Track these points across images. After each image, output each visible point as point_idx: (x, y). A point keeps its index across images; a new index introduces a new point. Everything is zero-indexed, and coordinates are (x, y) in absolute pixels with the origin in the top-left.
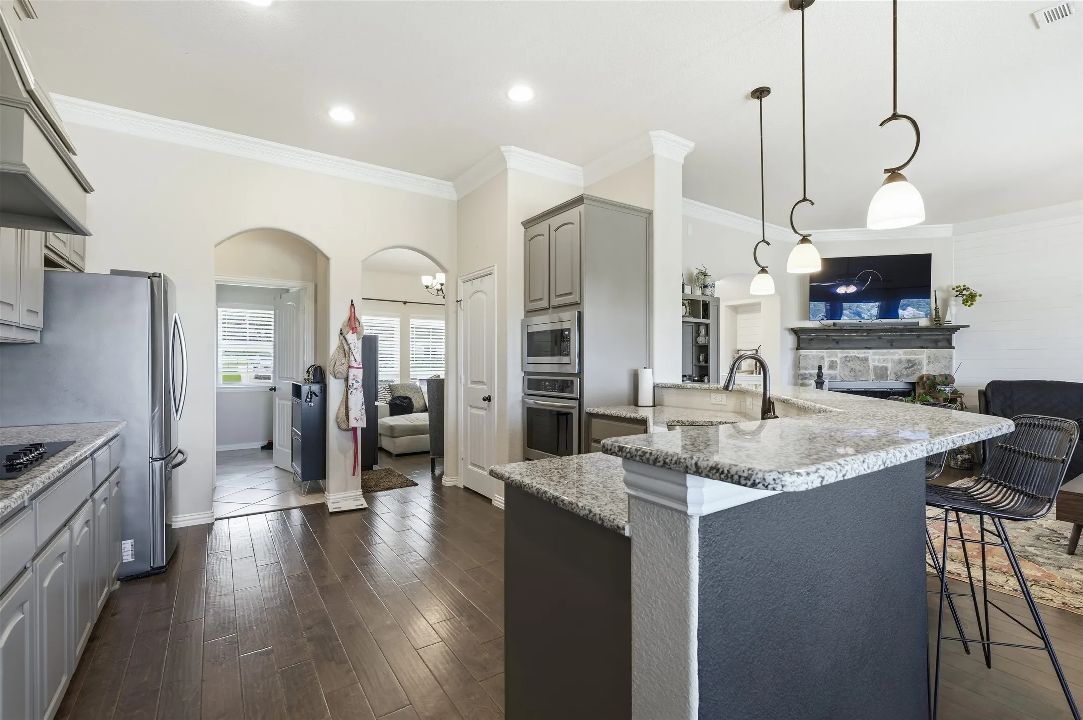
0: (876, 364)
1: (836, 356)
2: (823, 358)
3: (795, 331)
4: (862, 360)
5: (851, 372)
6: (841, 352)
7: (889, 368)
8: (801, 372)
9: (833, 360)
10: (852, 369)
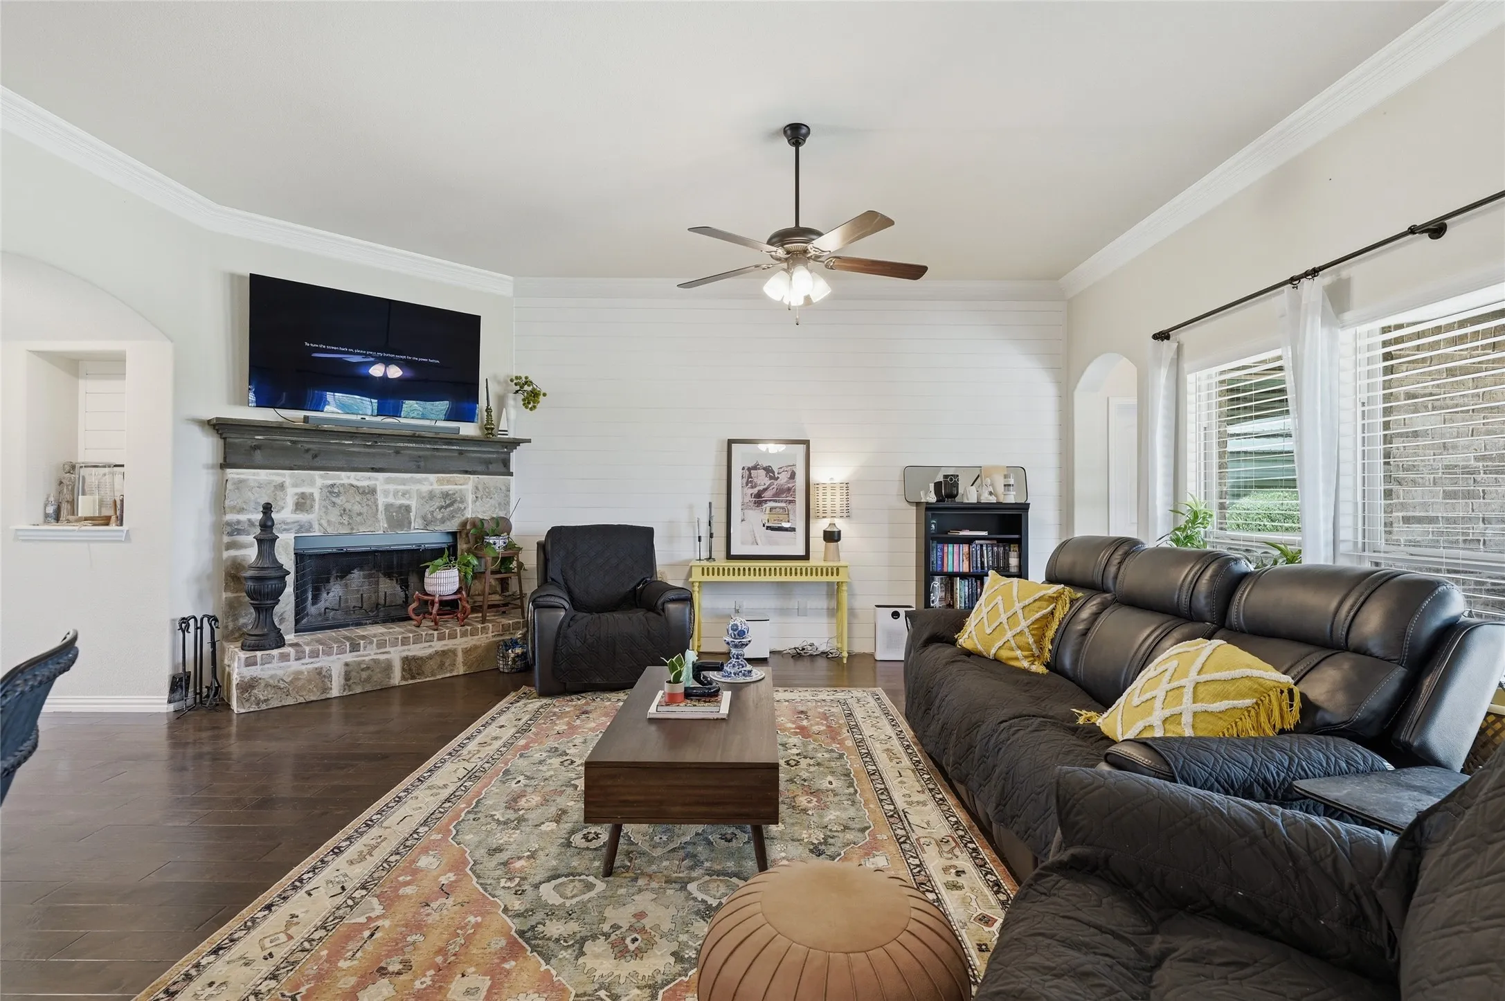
0: (391, 500)
1: (312, 483)
2: (281, 487)
3: (220, 427)
4: (364, 493)
5: (341, 515)
6: (322, 477)
7: (413, 509)
8: (231, 517)
9: (303, 493)
10: (344, 510)
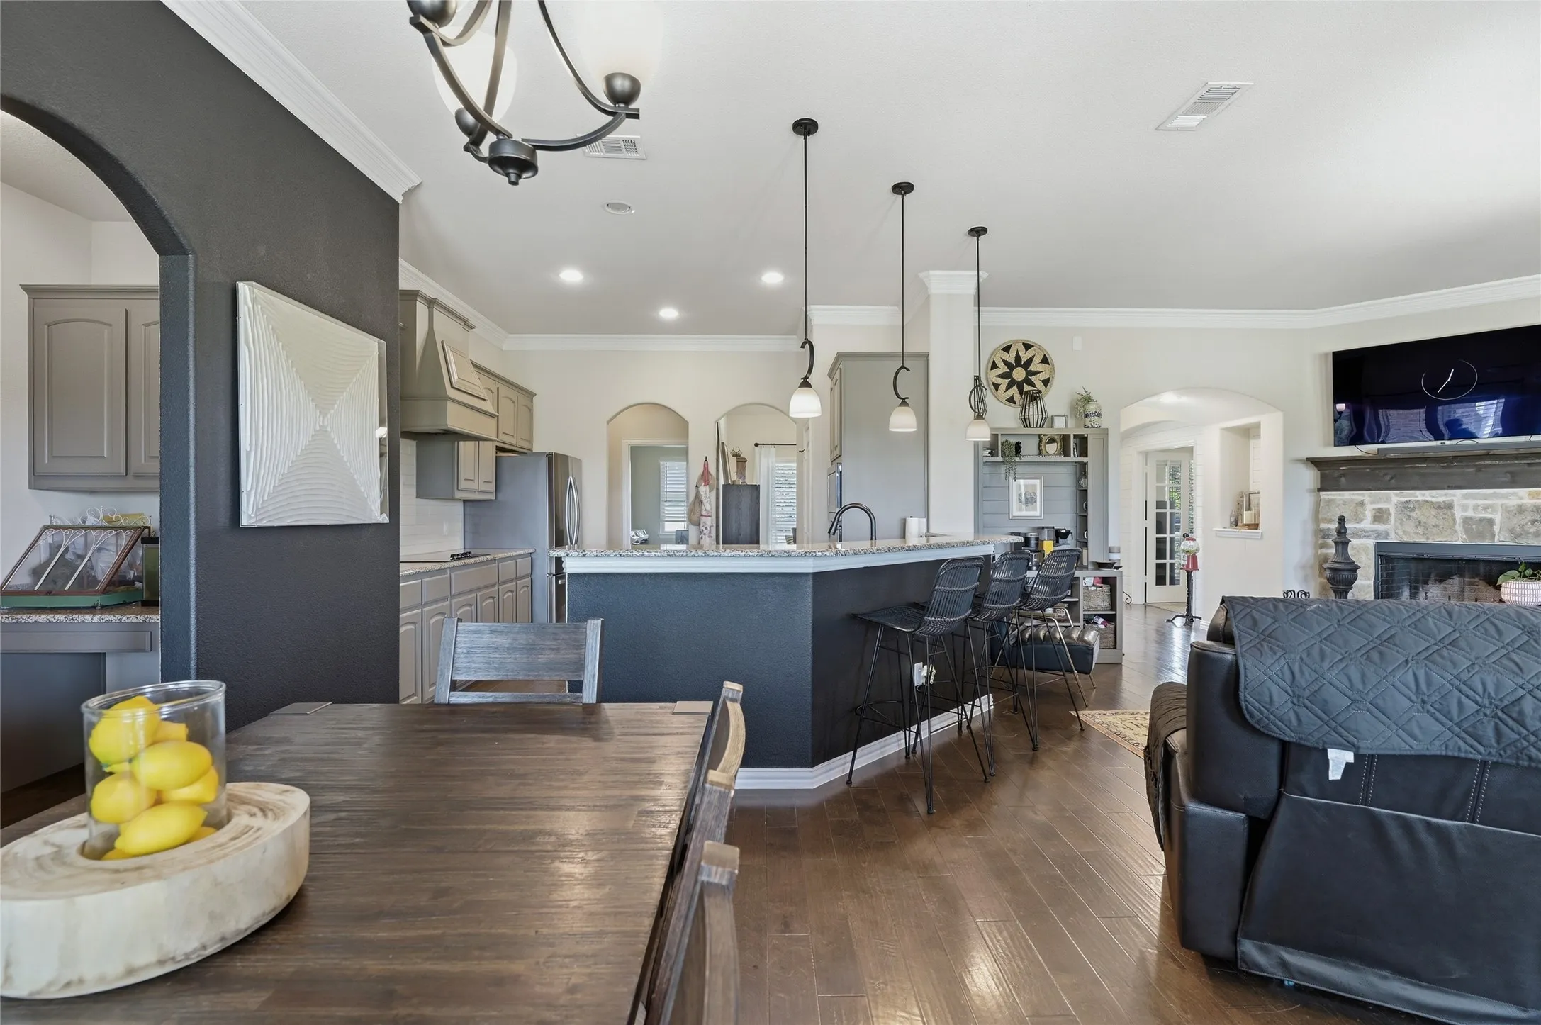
0: (1470, 513)
1: (1388, 500)
2: (1362, 503)
3: (1317, 463)
4: (1439, 507)
5: (1416, 526)
6: (1397, 495)
7: (1497, 521)
8: (1323, 526)
9: (1380, 508)
10: (1420, 522)
